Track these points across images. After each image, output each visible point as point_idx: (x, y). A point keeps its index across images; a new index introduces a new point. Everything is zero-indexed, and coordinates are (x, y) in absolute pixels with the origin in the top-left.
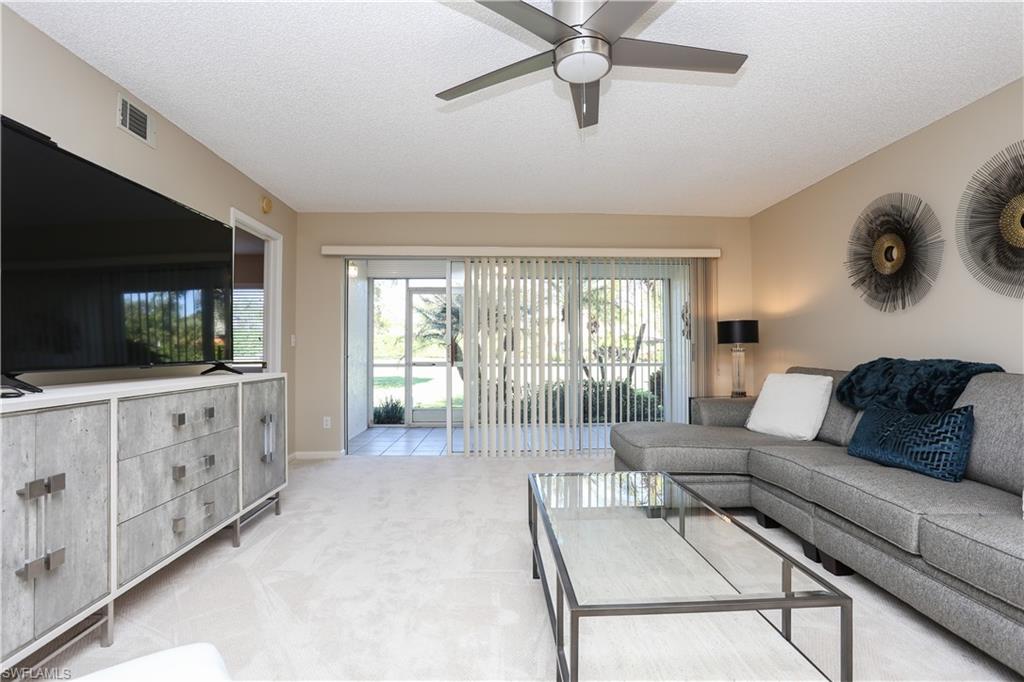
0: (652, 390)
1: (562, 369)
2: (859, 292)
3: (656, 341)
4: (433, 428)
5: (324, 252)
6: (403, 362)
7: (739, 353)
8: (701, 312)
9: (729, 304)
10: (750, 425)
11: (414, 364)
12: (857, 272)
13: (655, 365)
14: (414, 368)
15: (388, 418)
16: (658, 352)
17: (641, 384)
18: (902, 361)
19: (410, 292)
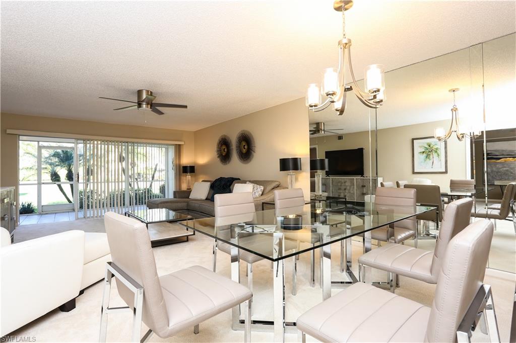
0: (161, 192)
1: (124, 183)
2: (219, 159)
3: (162, 171)
4: (56, 213)
5: (8, 132)
6: (36, 182)
7: (189, 177)
8: (177, 162)
9: (186, 160)
10: (190, 197)
11: (43, 183)
12: (218, 154)
13: (162, 181)
14: (43, 185)
15: (25, 211)
16: (163, 175)
17: (156, 190)
18: (224, 178)
19: (40, 148)
